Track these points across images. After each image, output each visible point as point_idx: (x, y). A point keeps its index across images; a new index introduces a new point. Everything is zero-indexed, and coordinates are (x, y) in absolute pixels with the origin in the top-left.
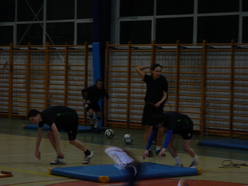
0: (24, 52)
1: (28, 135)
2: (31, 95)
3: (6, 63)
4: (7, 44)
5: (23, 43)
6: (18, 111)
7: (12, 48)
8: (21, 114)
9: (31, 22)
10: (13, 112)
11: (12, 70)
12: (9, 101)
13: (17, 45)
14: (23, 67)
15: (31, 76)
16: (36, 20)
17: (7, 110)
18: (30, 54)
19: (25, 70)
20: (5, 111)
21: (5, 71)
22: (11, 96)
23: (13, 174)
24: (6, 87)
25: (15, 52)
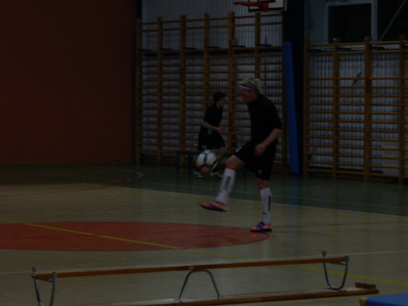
0: (394, 53)
2: (406, 135)
3: (359, 75)
4: (359, 40)
5: (391, 37)
6: (383, 167)
7: (370, 48)
8: (387, 172)
10: (374, 169)
11: (369, 88)
12: (364, 148)
13: (378, 40)
14: (390, 83)
15: (406, 100)
17: (361, 166)
18: (403, 55)
19: (397, 88)
20: (358, 168)
21: (358, 91)
22: (368, 139)
23: (377, 288)
24: (360, 122)
25: (377, 54)
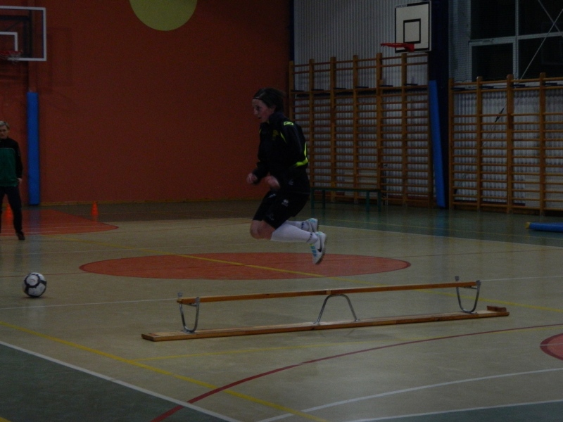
0: (534, 90)
1: (544, 243)
2: (547, 169)
3: (501, 112)
4: (501, 77)
5: (531, 75)
6: (524, 200)
7: (511, 85)
8: (529, 205)
9: (545, 35)
10: (516, 202)
11: (511, 124)
12: (507, 181)
13: (519, 78)
14: (532, 119)
15: (547, 135)
16: (554, 30)
17: (505, 199)
18: (543, 92)
19: (537, 124)
20: (501, 201)
21: (500, 127)
22: (510, 172)
24: (502, 156)
25: (518, 91)
